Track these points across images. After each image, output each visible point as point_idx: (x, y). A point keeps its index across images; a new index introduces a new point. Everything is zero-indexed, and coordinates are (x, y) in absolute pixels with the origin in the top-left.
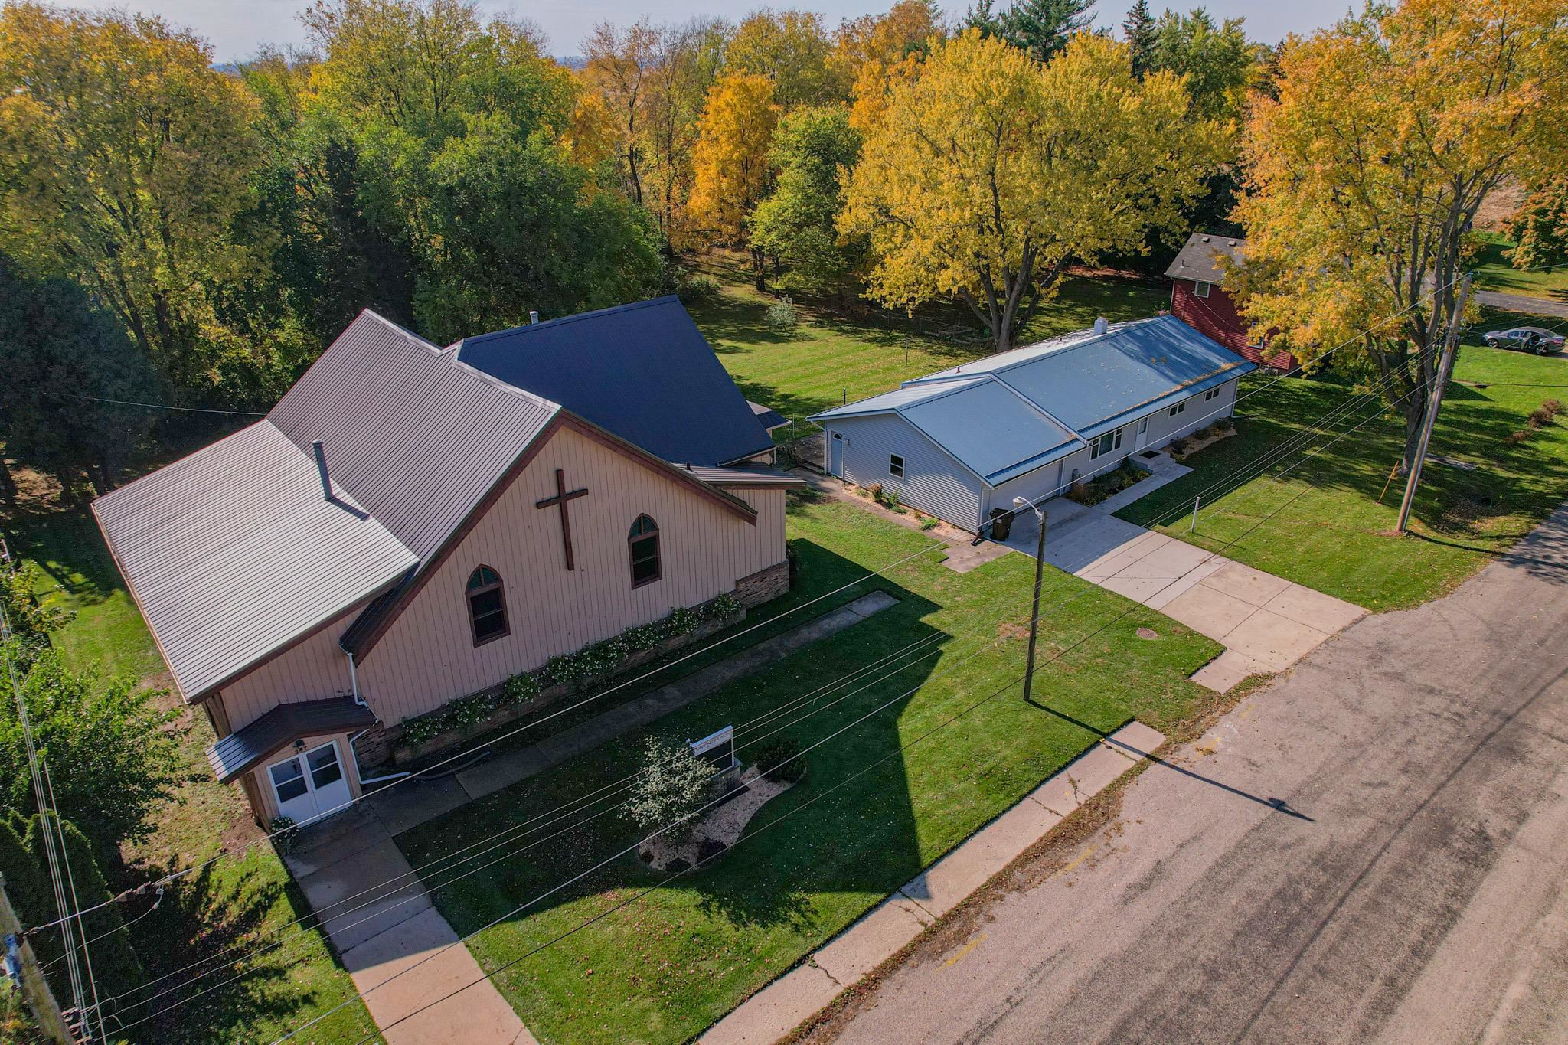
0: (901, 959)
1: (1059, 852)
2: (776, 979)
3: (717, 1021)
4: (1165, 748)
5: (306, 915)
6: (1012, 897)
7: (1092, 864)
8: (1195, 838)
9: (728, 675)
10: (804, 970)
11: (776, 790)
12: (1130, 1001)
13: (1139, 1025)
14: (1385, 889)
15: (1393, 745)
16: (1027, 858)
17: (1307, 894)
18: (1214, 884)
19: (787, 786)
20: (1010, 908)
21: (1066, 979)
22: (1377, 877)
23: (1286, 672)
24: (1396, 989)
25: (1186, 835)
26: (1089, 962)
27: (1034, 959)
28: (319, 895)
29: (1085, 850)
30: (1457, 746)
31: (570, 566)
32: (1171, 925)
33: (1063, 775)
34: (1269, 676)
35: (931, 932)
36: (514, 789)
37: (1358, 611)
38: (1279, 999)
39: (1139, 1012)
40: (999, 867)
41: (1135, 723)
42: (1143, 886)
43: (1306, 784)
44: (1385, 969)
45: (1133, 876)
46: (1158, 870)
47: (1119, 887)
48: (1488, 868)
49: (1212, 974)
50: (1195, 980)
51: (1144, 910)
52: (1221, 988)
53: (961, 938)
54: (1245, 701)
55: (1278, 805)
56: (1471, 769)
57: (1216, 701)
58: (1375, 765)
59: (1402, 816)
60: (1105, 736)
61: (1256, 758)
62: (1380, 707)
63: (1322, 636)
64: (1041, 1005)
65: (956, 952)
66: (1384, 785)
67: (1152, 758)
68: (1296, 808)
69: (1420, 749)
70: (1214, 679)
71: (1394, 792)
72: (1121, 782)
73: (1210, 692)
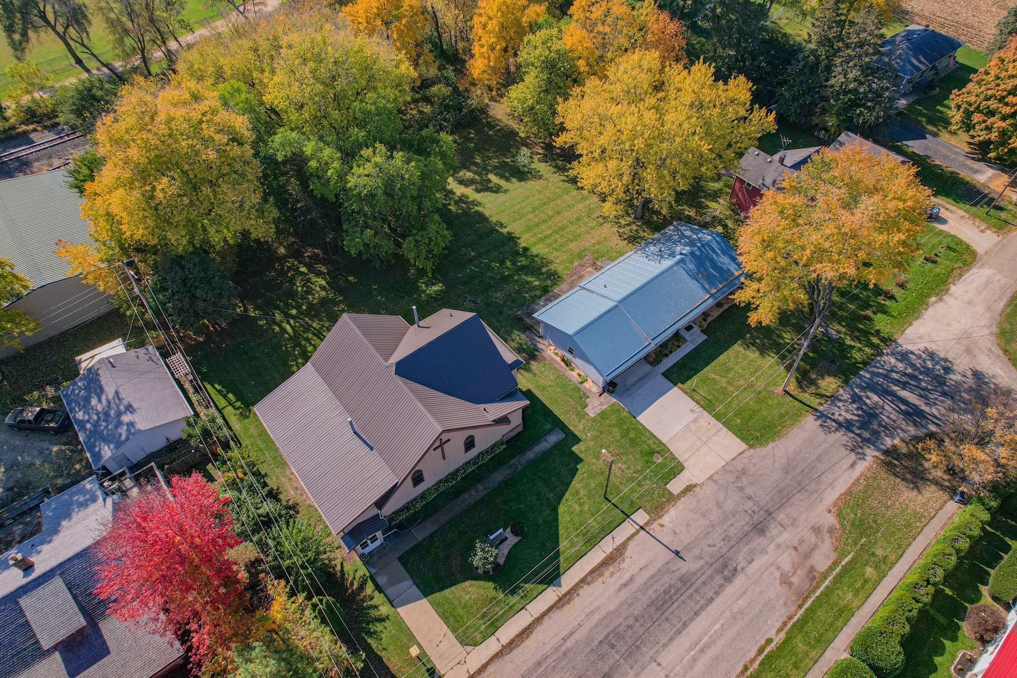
0: (550, 609)
1: (603, 569)
2: (516, 613)
4: (647, 524)
5: (379, 588)
6: (586, 587)
7: (612, 574)
8: (646, 566)
9: (500, 479)
10: (523, 610)
11: (516, 539)
13: (612, 635)
14: (696, 591)
15: (725, 527)
16: (592, 572)
17: (673, 591)
18: (647, 585)
19: (520, 538)
20: (585, 591)
21: (597, 617)
22: (695, 586)
23: (703, 484)
24: (685, 625)
25: (643, 565)
26: (603, 613)
27: (588, 611)
28: (382, 580)
29: (611, 569)
30: (746, 528)
31: (444, 459)
32: (629, 601)
33: (610, 535)
34: (695, 486)
35: (560, 599)
36: (431, 536)
37: (743, 447)
38: (652, 628)
39: (612, 631)
40: (582, 575)
41: (640, 510)
42: (625, 585)
43: (689, 544)
44: (685, 619)
45: (623, 581)
46: (632, 579)
47: (619, 584)
48: (730, 582)
49: (636, 620)
50: (631, 621)
51: (623, 594)
52: (637, 624)
53: (568, 602)
54: (682, 499)
55: (677, 553)
56: (745, 539)
57: (672, 499)
58: (715, 536)
59: (714, 560)
60: (628, 516)
61: (677, 530)
62: (729, 506)
63: (723, 463)
64: (587, 627)
65: (568, 606)
66: (714, 546)
67: (642, 528)
68: (682, 554)
69: (733, 529)
70: (675, 486)
71: (716, 549)
72: (629, 539)
73: (671, 494)
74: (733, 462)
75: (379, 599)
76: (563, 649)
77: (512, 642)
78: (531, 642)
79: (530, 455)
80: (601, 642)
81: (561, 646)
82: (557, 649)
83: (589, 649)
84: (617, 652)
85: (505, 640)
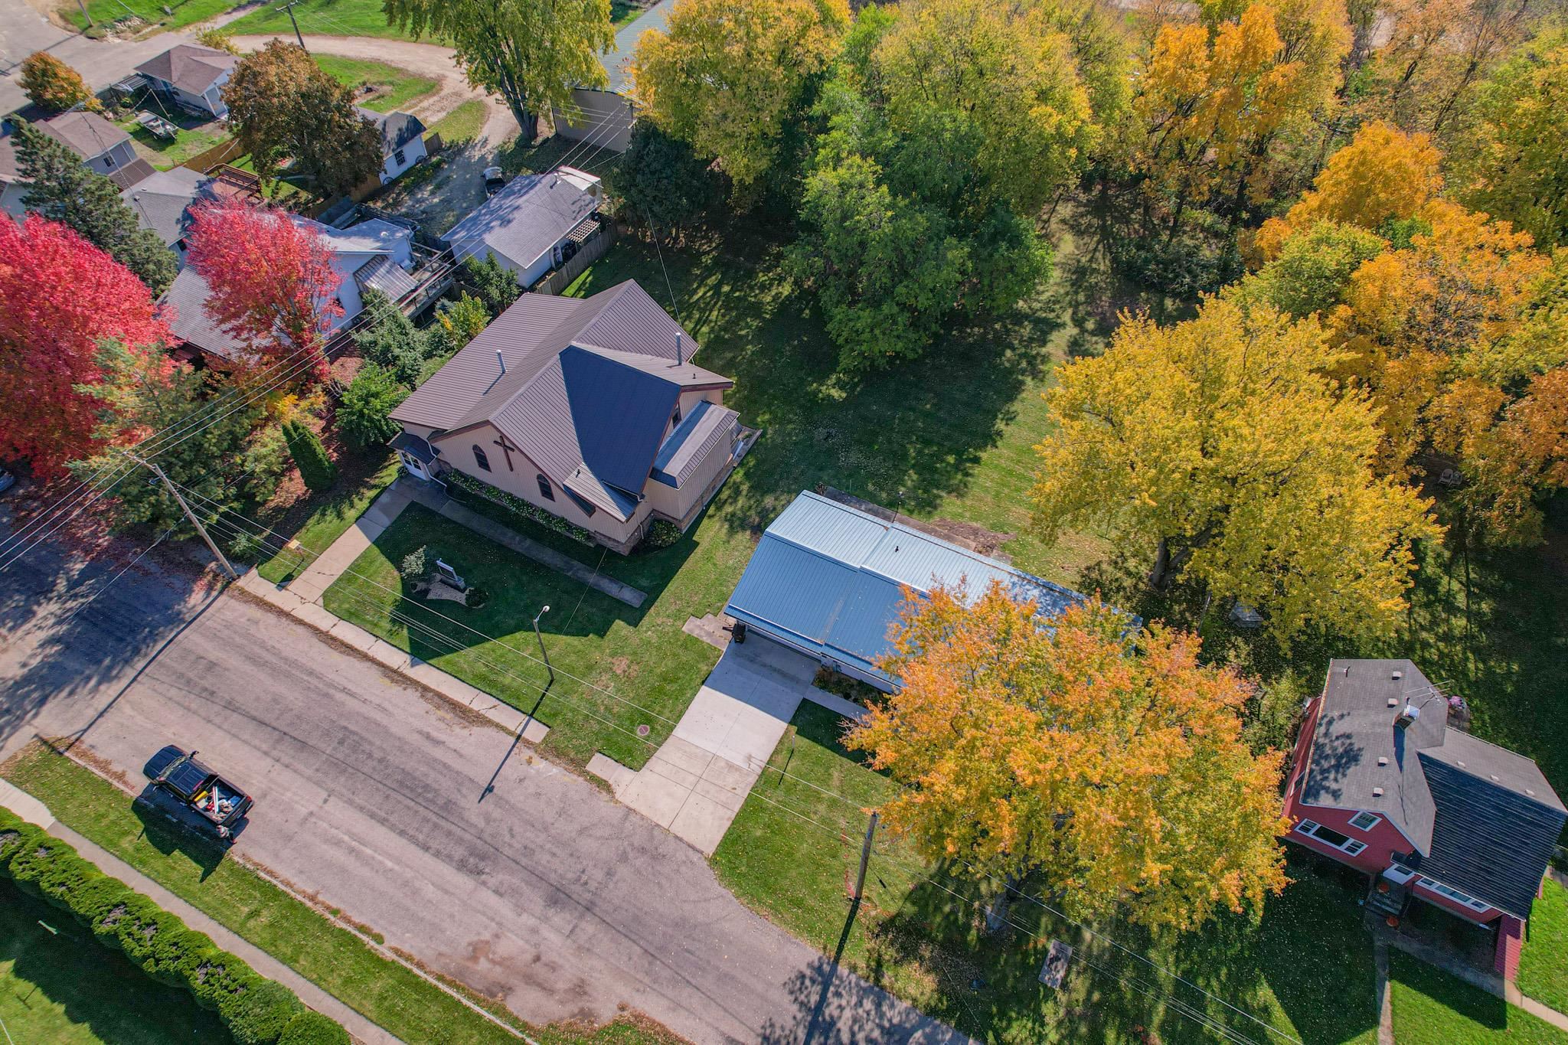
0: (381, 664)
1: (447, 706)
4: (529, 744)
5: (373, 501)
6: (418, 694)
7: (441, 719)
8: (462, 756)
10: (373, 638)
11: (463, 602)
12: (365, 734)
13: (356, 738)
14: (436, 826)
15: (548, 846)
16: (440, 695)
17: (430, 796)
18: (432, 762)
19: (465, 604)
20: (412, 694)
21: (378, 716)
22: (443, 823)
23: (617, 802)
24: (383, 821)
25: (463, 752)
26: (385, 721)
27: (386, 705)
28: (385, 498)
29: (449, 716)
30: (553, 875)
32: (405, 746)
33: (498, 702)
34: (609, 791)
35: (395, 671)
36: (448, 521)
37: (707, 849)
38: (371, 782)
39: (362, 738)
40: (433, 686)
41: (549, 730)
42: (428, 737)
43: (507, 802)
44: (391, 819)
45: (434, 734)
46: (438, 743)
47: (429, 730)
48: (459, 869)
49: (381, 761)
50: (377, 754)
51: (415, 739)
52: (375, 763)
53: (393, 681)
54: (581, 779)
55: (490, 789)
56: (534, 878)
57: (578, 764)
58: (528, 834)
59: (489, 840)
60: (531, 716)
61: (526, 783)
62: (587, 845)
63: (665, 824)
64: (365, 709)
65: (387, 681)
66: (512, 836)
67: (519, 737)
68: (488, 796)
69: (548, 857)
70: (600, 765)
71: (507, 838)
72: (498, 726)
73: (586, 761)
74: (670, 838)
75: (363, 503)
76: (332, 691)
77: (334, 639)
78: (336, 657)
80: (345, 728)
81: (336, 688)
82: (331, 685)
83: (335, 718)
84: (335, 749)
85: (334, 632)
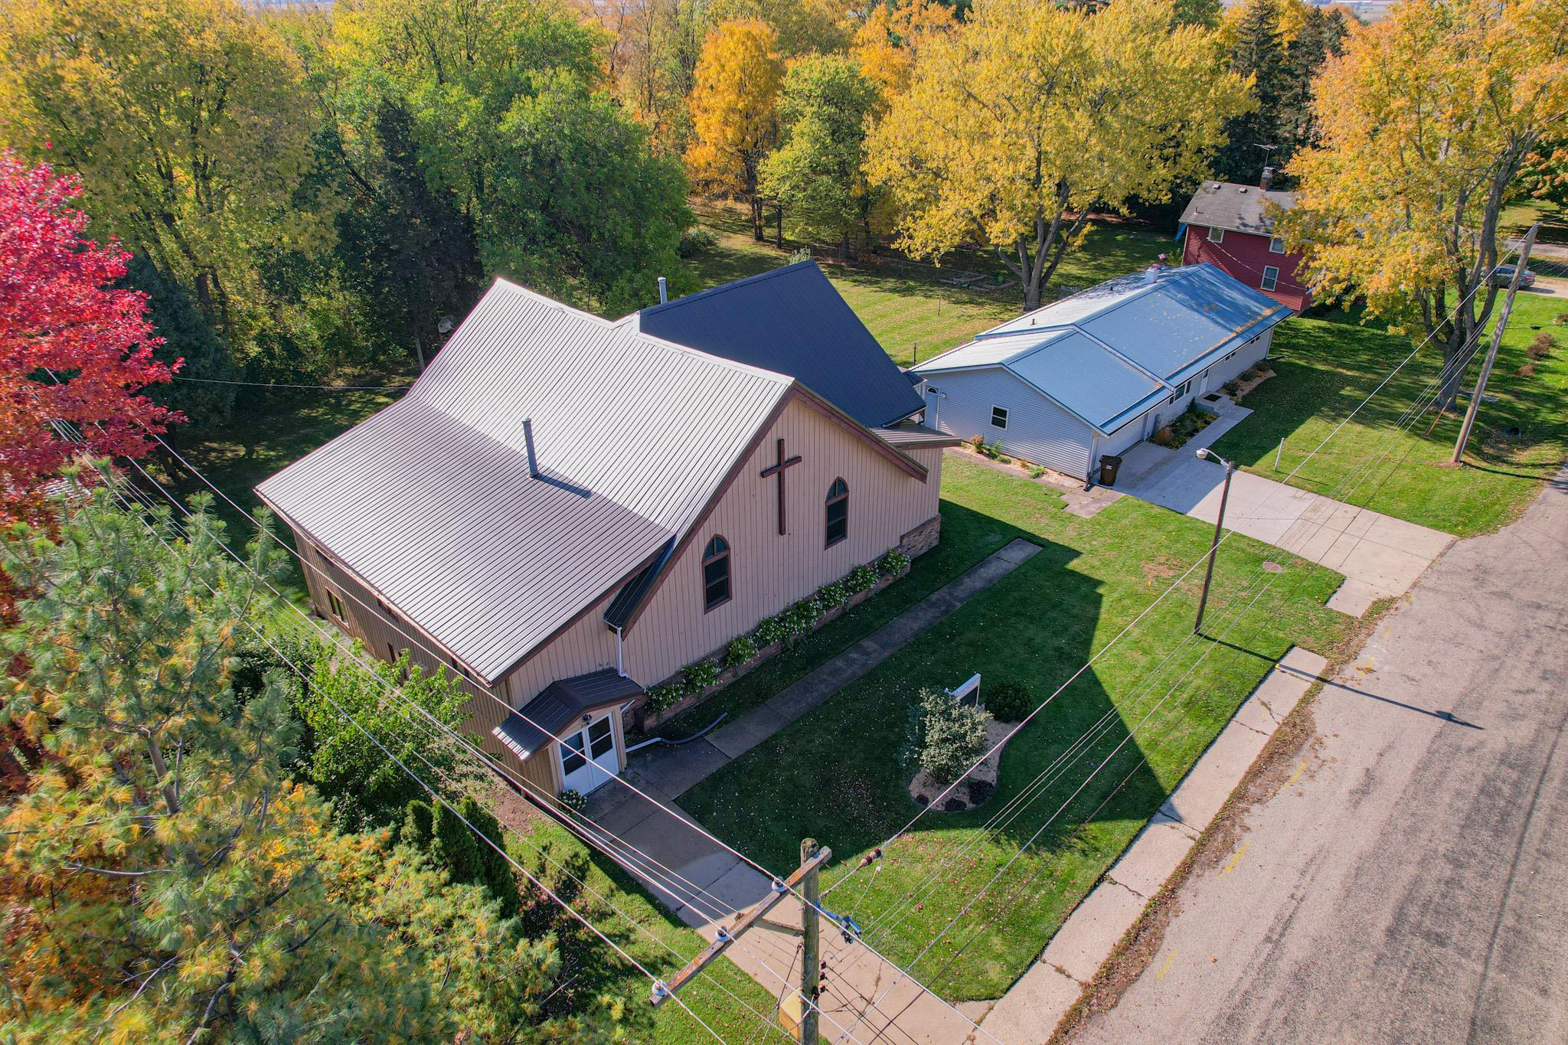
0: (1185, 870)
1: (1278, 767)
2: (1086, 896)
3: (1051, 938)
4: (1330, 669)
5: (627, 884)
6: (1257, 809)
7: (1312, 775)
8: (1390, 747)
9: (916, 626)
10: (1104, 887)
11: (1011, 729)
12: (1396, 893)
13: (1413, 911)
15: (1525, 656)
16: (1254, 773)
17: (1506, 789)
18: (1423, 786)
19: (1019, 726)
20: (1261, 819)
21: (1334, 876)
22: (1558, 771)
23: (1407, 596)
25: (1380, 745)
26: (1347, 859)
27: (1298, 861)
29: (1300, 764)
31: (782, 531)
32: (1404, 823)
33: (1253, 698)
34: (1392, 600)
35: (1201, 846)
36: (767, 747)
37: (1447, 538)
38: (1520, 879)
39: (1409, 898)
40: (1233, 784)
41: (1296, 649)
42: (1363, 791)
43: (1464, 695)
45: (1351, 783)
46: (1371, 777)
47: (1343, 793)
50: (1444, 869)
51: (1374, 812)
52: (1468, 874)
53: (1229, 846)
54: (1382, 623)
55: (1448, 717)
57: (1357, 624)
58: (1518, 675)
60: (1275, 663)
61: (1413, 674)
62: (1500, 623)
63: (1426, 562)
64: (1322, 900)
65: (1230, 860)
66: (1532, 691)
67: (1323, 680)
68: (1463, 718)
69: (1548, 659)
70: (1349, 605)
71: (1542, 697)
72: (1305, 703)
74: (1447, 559)
75: (628, 909)
76: (1285, 966)
77: (1109, 970)
78: (1171, 963)
79: (974, 582)
80: (1391, 932)
81: (1272, 959)
82: (1266, 971)
83: (1367, 956)
84: (1464, 952)
85: (1086, 969)
